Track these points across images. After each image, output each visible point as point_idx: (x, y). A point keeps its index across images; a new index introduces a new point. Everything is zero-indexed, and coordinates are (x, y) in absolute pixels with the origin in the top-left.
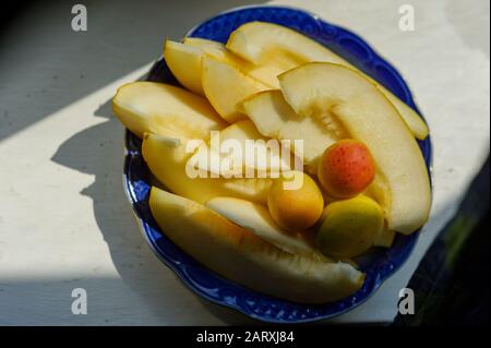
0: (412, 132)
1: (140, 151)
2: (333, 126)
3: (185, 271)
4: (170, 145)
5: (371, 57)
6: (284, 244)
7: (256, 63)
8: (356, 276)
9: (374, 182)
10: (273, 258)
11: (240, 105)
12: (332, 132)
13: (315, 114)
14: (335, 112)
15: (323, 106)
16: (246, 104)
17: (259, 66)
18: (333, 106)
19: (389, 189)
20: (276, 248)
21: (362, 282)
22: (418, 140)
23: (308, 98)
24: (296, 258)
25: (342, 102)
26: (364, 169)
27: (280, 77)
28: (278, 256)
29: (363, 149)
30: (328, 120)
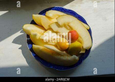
0: (86, 28)
1: (30, 38)
2: (69, 28)
3: (41, 61)
4: (35, 35)
5: (76, 15)
6: (62, 53)
7: (52, 18)
8: (77, 58)
9: (79, 38)
10: (60, 56)
11: (49, 26)
12: (69, 29)
13: (65, 26)
14: (69, 25)
15: (66, 24)
16: (50, 25)
17: (53, 18)
18: (68, 24)
19: (83, 40)
20: (60, 54)
21: (79, 59)
22: (88, 30)
23: (63, 22)
24: (65, 56)
25: (70, 23)
26: (76, 35)
27: (57, 19)
28: (61, 56)
29: (75, 31)
30: (68, 27)
